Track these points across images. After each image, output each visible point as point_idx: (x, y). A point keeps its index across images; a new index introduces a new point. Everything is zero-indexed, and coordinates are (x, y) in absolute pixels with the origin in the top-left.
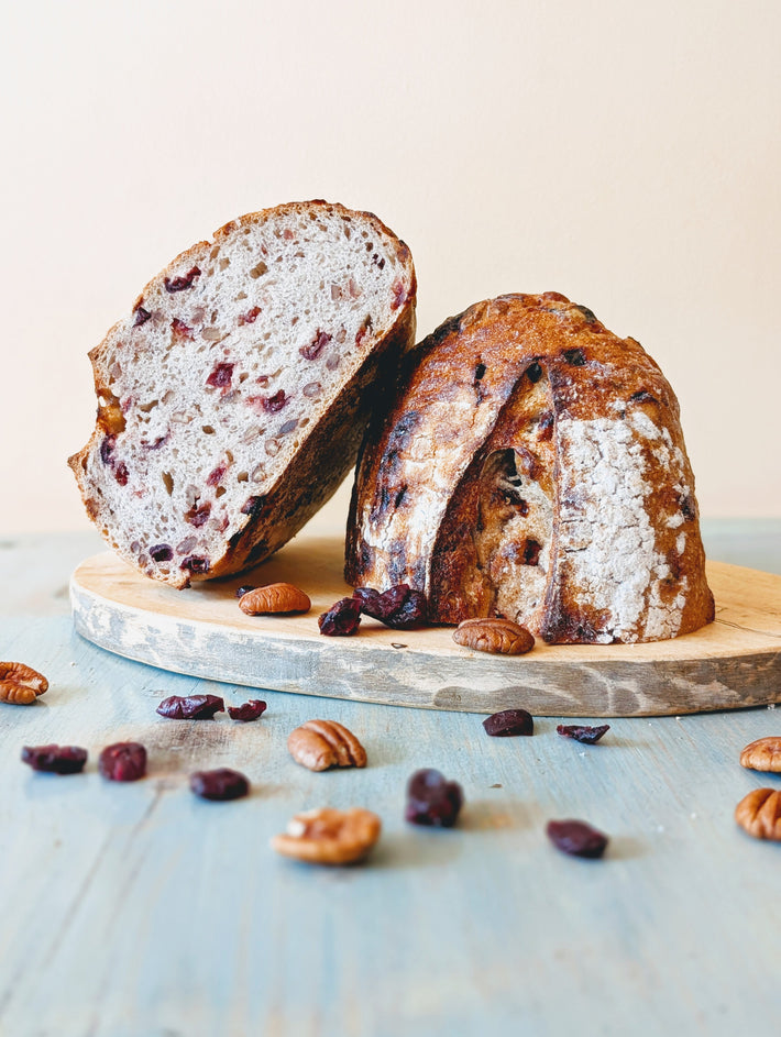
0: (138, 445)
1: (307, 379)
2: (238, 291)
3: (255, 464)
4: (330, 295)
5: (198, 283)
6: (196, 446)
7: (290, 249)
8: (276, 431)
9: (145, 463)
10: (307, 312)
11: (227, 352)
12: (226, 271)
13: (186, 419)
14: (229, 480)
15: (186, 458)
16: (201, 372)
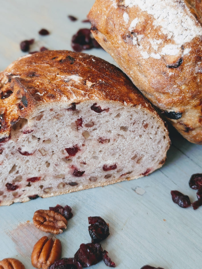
0: (17, 148)
1: (95, 175)
2: (111, 129)
3: (50, 186)
4: (132, 157)
5: (103, 114)
6: (38, 165)
7: (140, 132)
8: (68, 182)
9: (12, 156)
10: (120, 155)
11: (83, 145)
12: (116, 119)
13: (44, 154)
14: (37, 184)
15: (29, 166)
16: (68, 143)
